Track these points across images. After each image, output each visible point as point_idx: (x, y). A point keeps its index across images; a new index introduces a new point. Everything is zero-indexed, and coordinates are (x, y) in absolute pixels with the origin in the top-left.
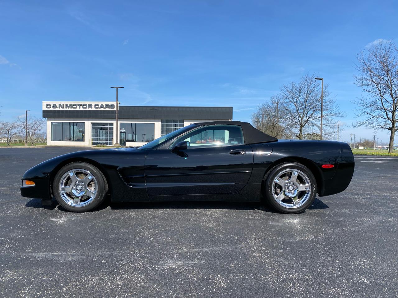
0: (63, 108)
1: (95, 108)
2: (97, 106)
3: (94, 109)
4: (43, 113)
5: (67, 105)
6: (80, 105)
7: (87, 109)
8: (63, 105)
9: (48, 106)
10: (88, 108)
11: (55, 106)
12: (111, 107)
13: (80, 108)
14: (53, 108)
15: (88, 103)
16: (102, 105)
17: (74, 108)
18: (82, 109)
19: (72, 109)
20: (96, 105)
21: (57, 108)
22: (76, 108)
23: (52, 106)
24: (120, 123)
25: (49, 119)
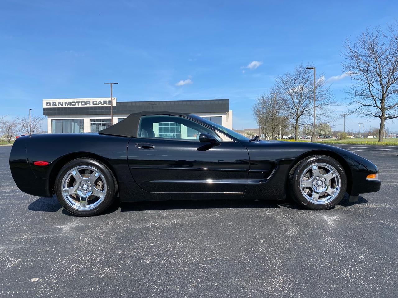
0: (62, 105)
1: (94, 104)
2: (95, 103)
3: (92, 105)
4: (43, 111)
5: (66, 103)
6: (78, 102)
7: (86, 106)
8: (62, 102)
9: (48, 104)
10: (87, 105)
11: (54, 104)
12: (109, 103)
13: (78, 105)
14: (53, 106)
15: (86, 100)
16: (100, 101)
17: (72, 105)
18: (80, 106)
20: (93, 102)
21: (57, 105)
22: (75, 105)
23: (51, 104)
24: (118, 119)
25: (50, 116)
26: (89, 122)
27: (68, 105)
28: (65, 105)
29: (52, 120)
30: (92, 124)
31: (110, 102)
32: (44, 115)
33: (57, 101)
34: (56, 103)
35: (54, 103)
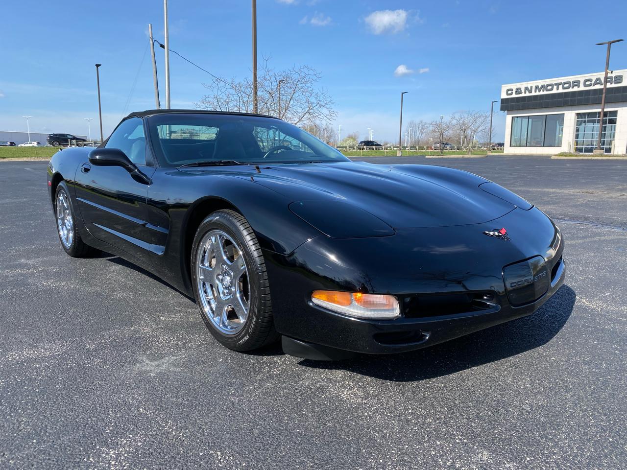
0: (530, 92)
1: (585, 86)
2: (588, 83)
3: (582, 88)
4: (501, 103)
5: (537, 87)
6: (558, 85)
7: (571, 90)
8: (531, 87)
9: (510, 92)
10: (573, 88)
11: (518, 91)
12: (615, 80)
13: (558, 89)
14: (516, 94)
15: (571, 79)
16: (598, 79)
17: (547, 90)
18: (561, 90)
19: (546, 93)
20: (586, 81)
21: (522, 93)
22: (552, 89)
23: (514, 92)
25: (510, 112)
26: (574, 118)
27: (539, 91)
28: (536, 92)
29: (513, 117)
30: (579, 123)
31: (618, 79)
32: (502, 109)
33: (522, 85)
34: (520, 89)
35: (517, 89)
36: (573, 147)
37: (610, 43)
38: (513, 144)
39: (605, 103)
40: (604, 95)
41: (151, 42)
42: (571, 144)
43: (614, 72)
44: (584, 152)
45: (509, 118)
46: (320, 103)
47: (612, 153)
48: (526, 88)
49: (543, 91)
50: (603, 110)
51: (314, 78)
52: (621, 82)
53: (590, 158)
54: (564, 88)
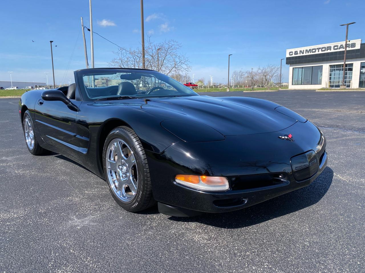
0: (303, 53)
1: (334, 49)
2: (336, 48)
3: (332, 51)
4: (286, 60)
5: (306, 50)
6: (319, 49)
7: (326, 52)
8: (303, 51)
9: (291, 54)
10: (327, 50)
11: (296, 53)
12: (351, 46)
13: (319, 51)
14: (295, 55)
15: (326, 45)
16: (341, 45)
17: (313, 52)
18: (320, 52)
19: (312, 54)
20: (335, 46)
21: (298, 54)
22: (315, 52)
23: (293, 53)
24: (361, 63)
25: (292, 65)
26: (328, 68)
27: (308, 53)
29: (293, 68)
30: (331, 71)
31: (353, 45)
32: (286, 64)
33: (298, 50)
34: (297, 51)
35: (295, 52)
36: (328, 84)
37: (348, 25)
38: (294, 83)
39: (346, 59)
40: (345, 55)
41: (82, 28)
42: (327, 83)
43: (351, 41)
44: (335, 87)
45: (291, 68)
46: (181, 61)
47: (351, 88)
48: (301, 51)
49: (310, 53)
50: (345, 63)
51: (177, 47)
52: (355, 47)
53: (338, 91)
54: (322, 51)
